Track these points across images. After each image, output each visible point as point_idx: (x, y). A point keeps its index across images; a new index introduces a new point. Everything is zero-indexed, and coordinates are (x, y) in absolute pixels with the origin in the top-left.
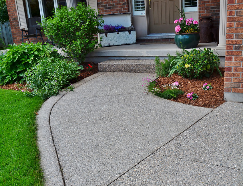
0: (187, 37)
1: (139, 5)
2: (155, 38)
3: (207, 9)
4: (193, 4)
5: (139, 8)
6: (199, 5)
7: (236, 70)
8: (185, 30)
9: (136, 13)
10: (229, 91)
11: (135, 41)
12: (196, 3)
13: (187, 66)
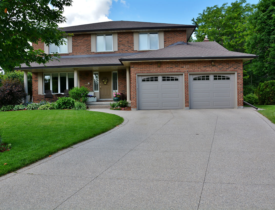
0: (117, 98)
1: (96, 89)
2: (103, 100)
3: (121, 91)
4: (116, 89)
5: (96, 90)
6: (119, 90)
7: (133, 103)
8: (117, 96)
9: (95, 91)
10: (132, 108)
11: (96, 101)
12: (117, 89)
13: (121, 104)
